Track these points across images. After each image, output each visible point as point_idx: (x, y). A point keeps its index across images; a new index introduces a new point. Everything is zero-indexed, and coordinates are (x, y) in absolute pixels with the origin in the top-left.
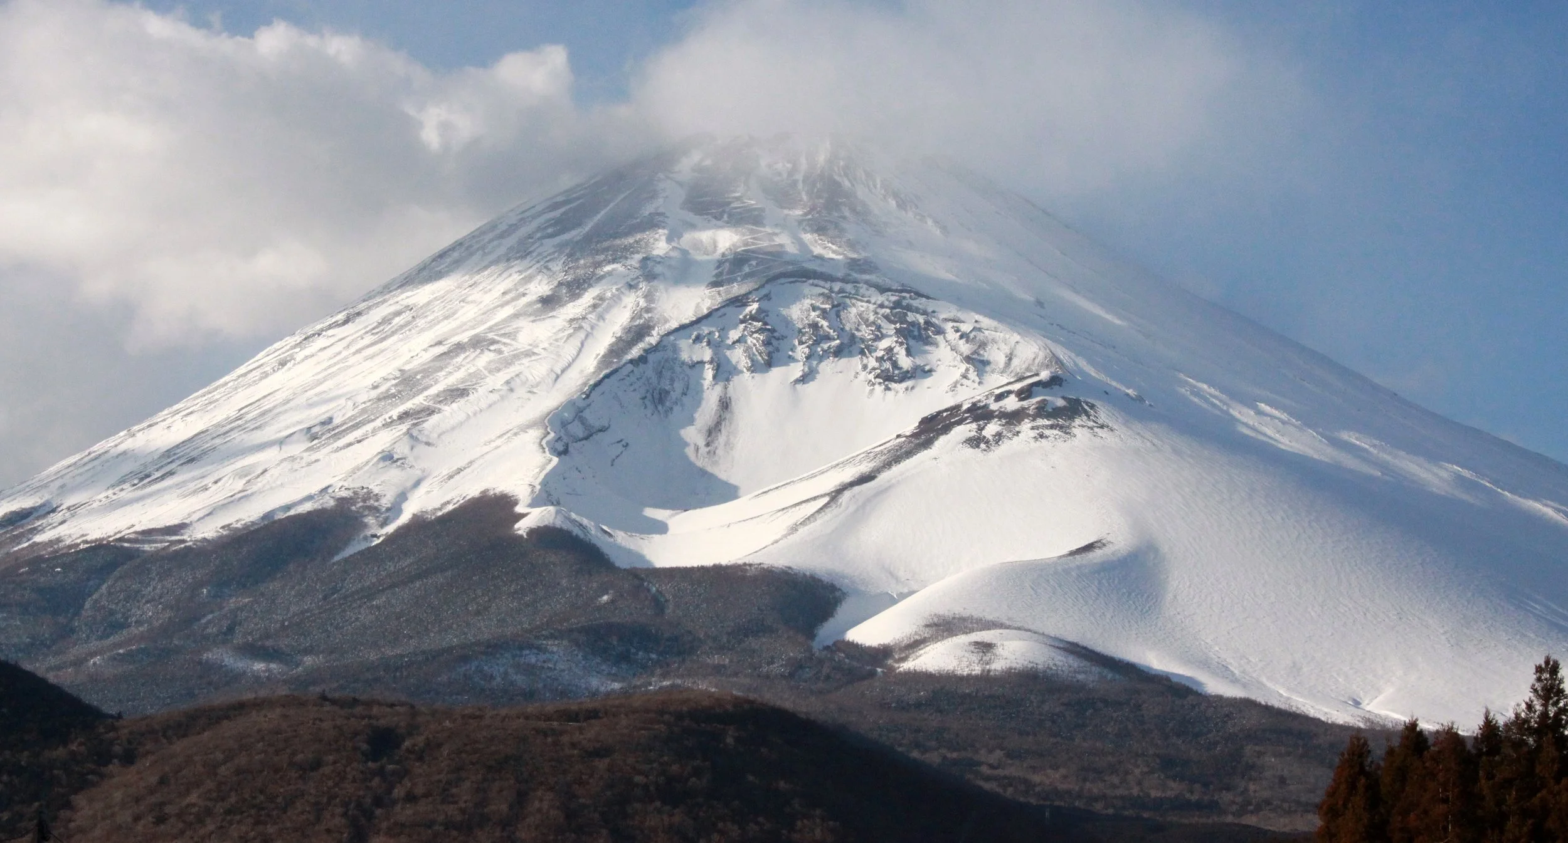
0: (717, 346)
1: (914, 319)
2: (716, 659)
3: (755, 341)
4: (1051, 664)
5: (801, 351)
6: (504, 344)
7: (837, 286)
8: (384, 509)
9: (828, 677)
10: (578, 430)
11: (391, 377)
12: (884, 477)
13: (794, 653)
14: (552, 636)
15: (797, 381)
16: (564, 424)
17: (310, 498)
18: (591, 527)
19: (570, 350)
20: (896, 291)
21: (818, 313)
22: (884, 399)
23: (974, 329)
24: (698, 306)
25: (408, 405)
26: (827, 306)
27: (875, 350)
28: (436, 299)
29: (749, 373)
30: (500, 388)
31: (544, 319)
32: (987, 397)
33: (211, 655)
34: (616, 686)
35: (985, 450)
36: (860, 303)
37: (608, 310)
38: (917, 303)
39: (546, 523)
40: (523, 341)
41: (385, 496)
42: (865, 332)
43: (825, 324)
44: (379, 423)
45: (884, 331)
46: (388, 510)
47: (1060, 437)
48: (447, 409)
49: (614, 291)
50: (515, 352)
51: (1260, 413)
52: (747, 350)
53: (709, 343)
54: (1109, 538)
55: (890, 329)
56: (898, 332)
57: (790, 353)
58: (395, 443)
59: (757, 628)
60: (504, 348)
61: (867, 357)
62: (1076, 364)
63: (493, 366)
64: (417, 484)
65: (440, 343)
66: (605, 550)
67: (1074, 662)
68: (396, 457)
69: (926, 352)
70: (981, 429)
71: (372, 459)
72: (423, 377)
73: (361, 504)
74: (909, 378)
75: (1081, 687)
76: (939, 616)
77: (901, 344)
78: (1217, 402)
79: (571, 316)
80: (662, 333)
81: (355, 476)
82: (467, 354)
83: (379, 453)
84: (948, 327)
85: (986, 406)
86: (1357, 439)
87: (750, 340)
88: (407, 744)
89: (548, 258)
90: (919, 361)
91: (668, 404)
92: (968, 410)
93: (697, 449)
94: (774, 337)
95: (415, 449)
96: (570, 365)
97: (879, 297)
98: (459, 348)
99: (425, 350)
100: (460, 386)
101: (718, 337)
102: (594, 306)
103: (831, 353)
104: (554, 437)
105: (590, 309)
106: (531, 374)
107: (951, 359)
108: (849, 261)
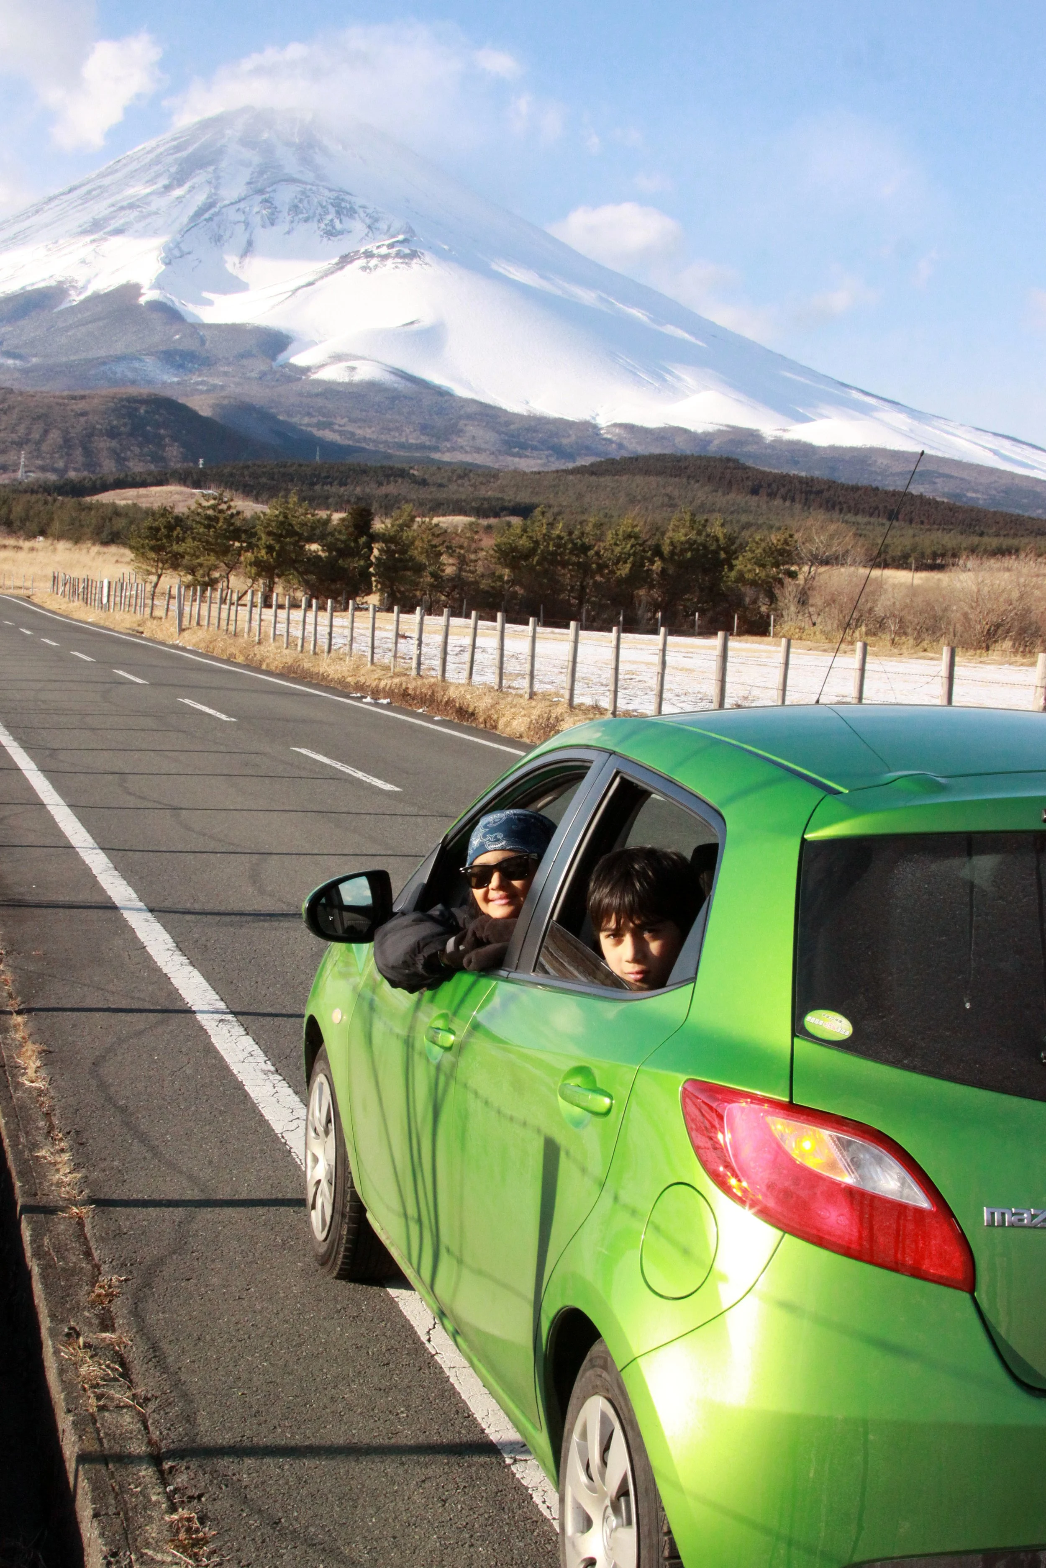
0: (246, 214)
1: (344, 206)
2: (226, 369)
3: (265, 213)
4: (383, 379)
5: (288, 219)
6: (144, 208)
7: (309, 187)
8: (79, 288)
9: (277, 380)
10: (176, 253)
11: (88, 221)
12: (318, 284)
13: (264, 367)
14: (147, 354)
15: (285, 233)
16: (170, 250)
17: (44, 280)
18: (177, 303)
19: (175, 212)
20: (337, 191)
21: (298, 200)
22: (326, 244)
23: (374, 212)
24: (238, 193)
25: (96, 236)
26: (303, 197)
27: (325, 220)
29: (261, 228)
30: (141, 230)
31: (164, 196)
34: (176, 379)
35: (369, 273)
36: (319, 196)
37: (195, 193)
38: (347, 197)
39: (155, 298)
40: (153, 207)
41: (80, 280)
42: (320, 211)
43: (301, 205)
46: (82, 288)
47: (405, 268)
49: (199, 184)
50: (149, 212)
52: (261, 217)
53: (242, 212)
54: (422, 319)
55: (332, 210)
56: (336, 211)
57: (282, 219)
58: (87, 255)
59: (247, 355)
61: (320, 223)
64: (96, 276)
65: (113, 206)
66: (183, 313)
67: (393, 378)
68: (87, 262)
69: (348, 222)
70: (368, 262)
71: (75, 262)
72: (104, 223)
73: (69, 284)
74: (340, 235)
75: (395, 389)
76: (334, 353)
77: (337, 217)
79: (178, 195)
80: (221, 206)
81: (66, 270)
82: (126, 212)
83: (79, 259)
84: (361, 211)
85: (371, 252)
87: (262, 212)
90: (345, 226)
91: (220, 243)
92: (363, 253)
93: (235, 265)
94: (274, 211)
95: (96, 258)
96: (175, 220)
97: (327, 193)
98: (122, 208)
99: (106, 209)
100: (121, 228)
101: (249, 209)
102: (189, 191)
103: (303, 220)
104: (164, 256)
105: (187, 192)
106: (156, 224)
107: (361, 226)
108: (315, 175)
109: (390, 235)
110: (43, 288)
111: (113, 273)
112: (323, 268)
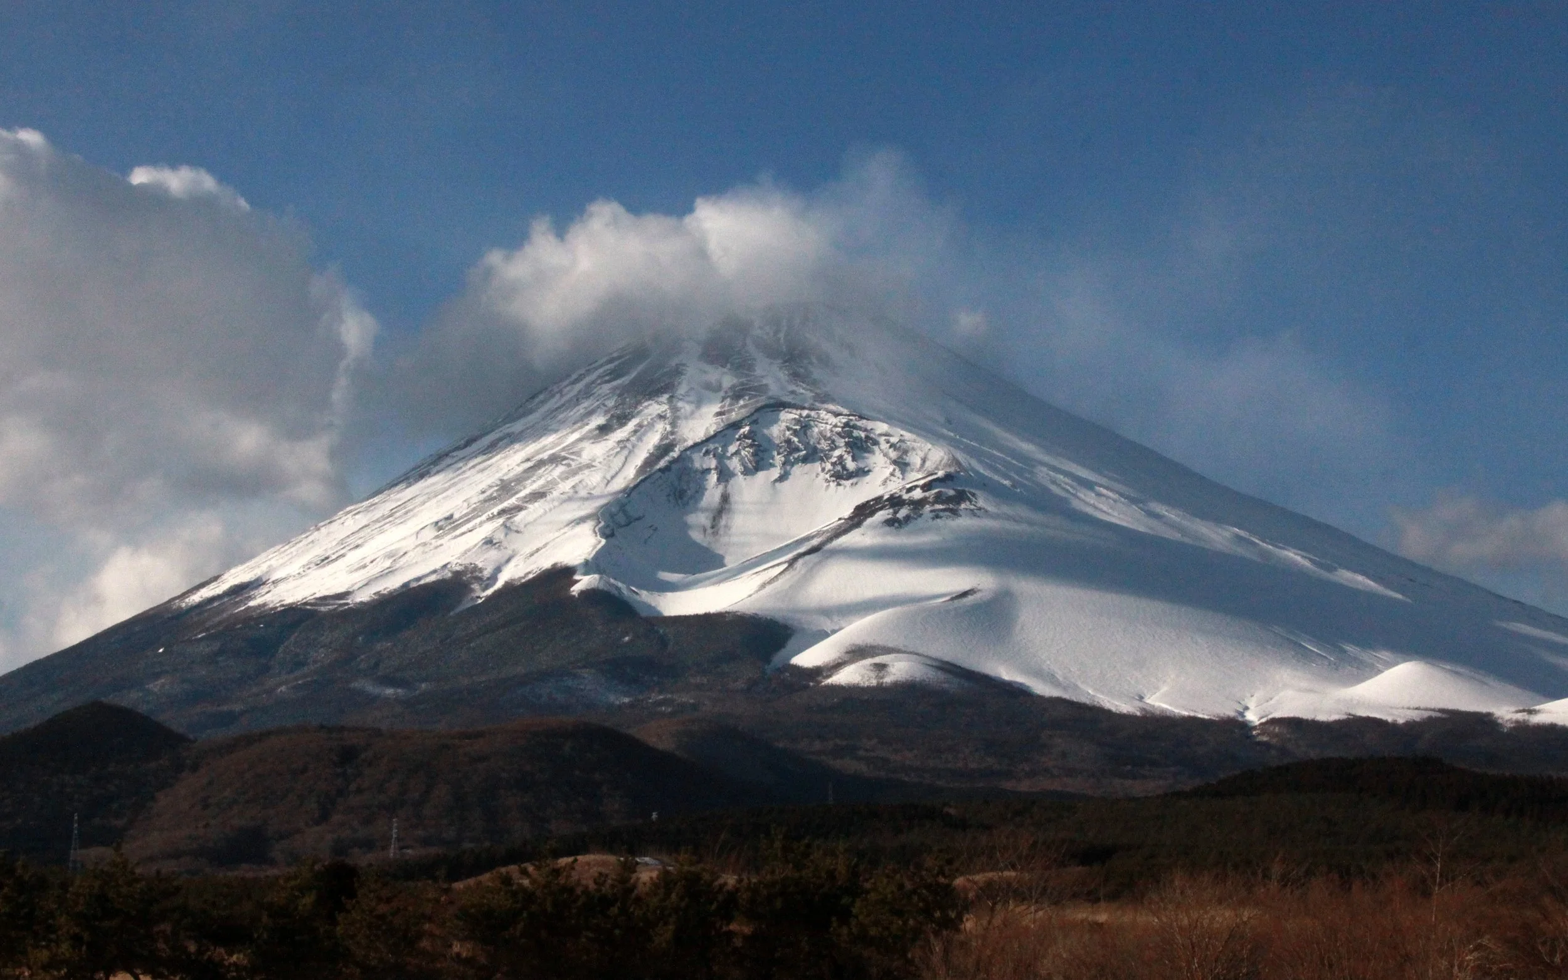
0: (721, 458)
1: (858, 435)
2: (698, 680)
3: (746, 453)
4: (925, 679)
5: (779, 459)
6: (573, 460)
7: (805, 413)
8: (485, 579)
9: (773, 691)
10: (621, 519)
11: (494, 485)
12: (825, 549)
13: (753, 674)
14: (585, 667)
15: (776, 481)
16: (612, 516)
17: (435, 571)
18: (624, 588)
19: (617, 462)
20: (846, 415)
21: (791, 432)
22: (836, 491)
23: (900, 441)
24: (707, 429)
25: (505, 504)
26: (798, 427)
27: (831, 458)
28: (527, 429)
29: (742, 476)
30: (569, 491)
31: (600, 441)
32: (901, 490)
33: (355, 685)
34: (626, 700)
35: (898, 528)
36: (820, 425)
37: (644, 434)
38: (859, 423)
39: (593, 586)
40: (585, 457)
41: (486, 569)
42: (824, 445)
43: (796, 440)
44: (484, 517)
45: (837, 444)
46: (488, 579)
47: (950, 517)
48: (531, 507)
49: (649, 420)
50: (579, 466)
51: (1099, 495)
52: (742, 460)
53: (714, 456)
54: (979, 587)
55: (841, 442)
56: (847, 444)
57: (771, 461)
58: (494, 532)
59: (728, 657)
60: (571, 462)
61: (825, 463)
62: (970, 464)
63: (564, 476)
64: (508, 561)
65: (528, 460)
66: (633, 604)
67: (941, 676)
68: (495, 541)
69: (864, 458)
70: (896, 513)
71: (478, 543)
72: (515, 485)
73: (470, 575)
74: (854, 477)
75: (945, 692)
76: (856, 645)
77: (849, 453)
78: (1069, 488)
79: (619, 439)
80: (682, 449)
81: (466, 556)
82: (547, 467)
83: (483, 539)
84: (882, 440)
85: (900, 496)
86: (1166, 511)
87: (743, 453)
88: (363, 756)
89: (606, 397)
90: (861, 465)
91: (685, 499)
92: (888, 500)
93: (705, 530)
94: (760, 450)
95: (508, 536)
96: (617, 473)
97: (833, 420)
98: (541, 463)
99: (518, 465)
100: (541, 490)
101: (722, 451)
102: (635, 432)
103: (800, 460)
104: (604, 525)
105: (632, 433)
106: (590, 480)
107: (883, 462)
108: (814, 394)
109: (926, 472)
110: (434, 582)
111: (532, 555)
112: (831, 526)
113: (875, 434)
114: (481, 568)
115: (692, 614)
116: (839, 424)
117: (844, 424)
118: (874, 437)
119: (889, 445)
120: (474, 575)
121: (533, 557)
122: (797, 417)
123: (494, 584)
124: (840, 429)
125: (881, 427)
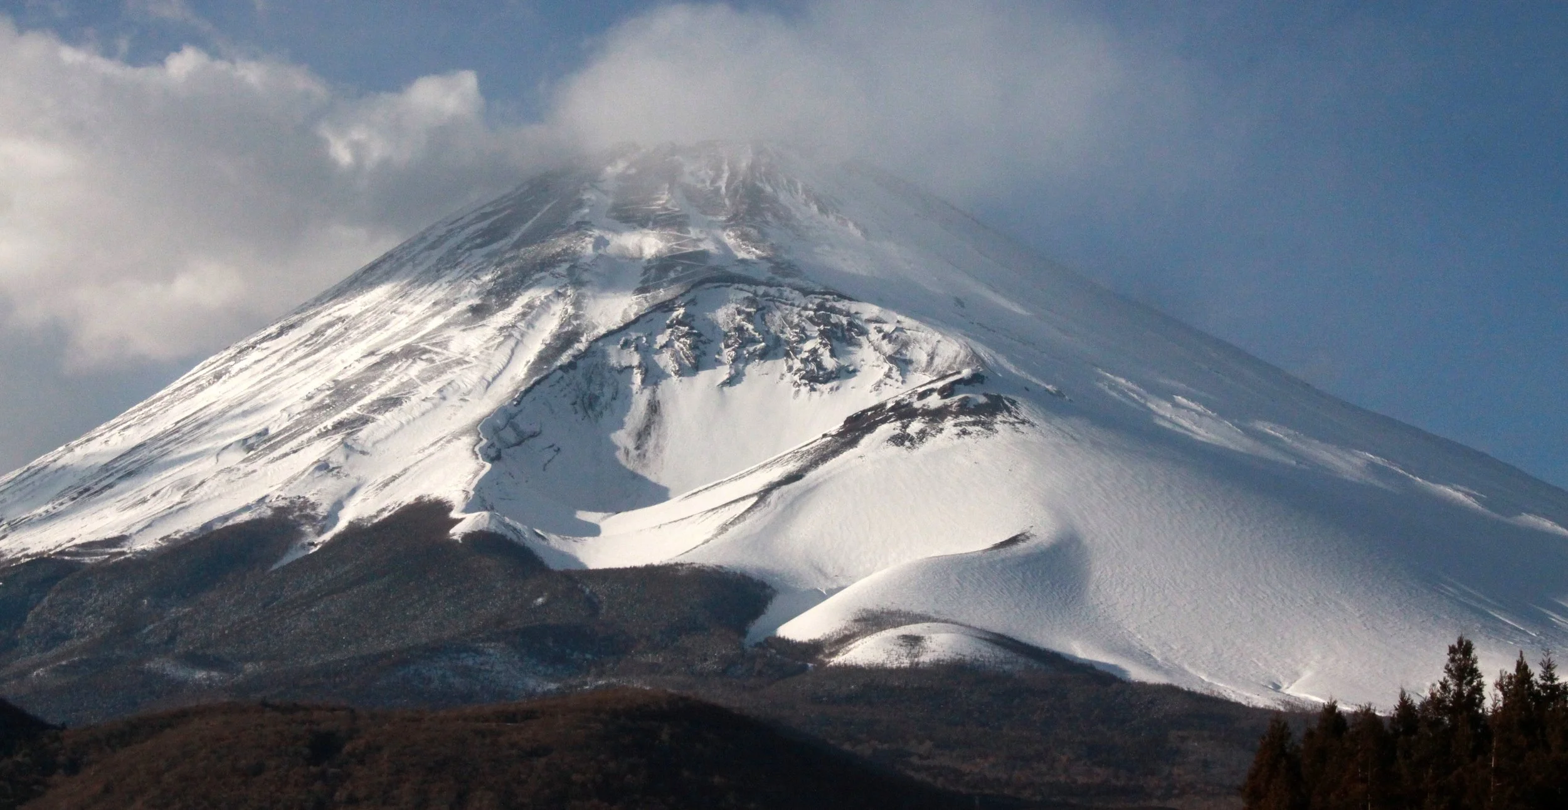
0: (646, 351)
1: (837, 321)
2: (650, 658)
3: (682, 345)
4: (978, 655)
5: (728, 354)
6: (436, 353)
7: (761, 290)
8: (320, 518)
9: (760, 673)
10: (510, 436)
11: (325, 387)
12: (811, 475)
13: (726, 650)
14: (489, 639)
15: (724, 384)
16: (496, 430)
17: (247, 508)
18: (524, 530)
19: (500, 358)
20: (820, 293)
21: (743, 316)
22: (809, 399)
23: (897, 329)
24: (625, 312)
25: (343, 415)
26: (752, 310)
27: (800, 352)
28: (367, 311)
29: (676, 377)
30: (434, 396)
31: (475, 328)
32: (910, 396)
33: (153, 665)
34: (553, 686)
35: (910, 448)
36: (784, 306)
37: (537, 317)
38: (839, 305)
39: (481, 528)
40: (455, 349)
41: (321, 504)
42: (790, 335)
43: (750, 327)
44: (313, 433)
45: (808, 333)
46: (325, 518)
47: (983, 433)
48: (381, 418)
49: (542, 298)
50: (446, 361)
51: (1176, 405)
52: (675, 355)
53: (637, 349)
54: (1032, 531)
55: (814, 330)
56: (822, 334)
57: (717, 356)
58: (330, 452)
59: (689, 627)
60: (435, 357)
61: (792, 359)
62: (996, 361)
63: (425, 375)
64: (353, 492)
65: (372, 353)
66: (540, 553)
67: (1000, 653)
68: (331, 466)
69: (850, 353)
70: (905, 427)
71: (307, 468)
72: (357, 388)
73: (297, 513)
74: (834, 379)
75: (1008, 677)
76: (867, 611)
77: (825, 345)
78: (1135, 396)
79: (501, 325)
80: (591, 339)
81: (291, 486)
82: (400, 363)
83: (316, 462)
84: (871, 327)
85: (910, 404)
86: (1271, 429)
87: (677, 344)
88: (348, 748)
89: (477, 268)
90: (843, 362)
91: (598, 409)
92: (892, 409)
93: (627, 453)
94: (701, 341)
95: (350, 458)
96: (500, 373)
98: (392, 358)
99: (358, 361)
100: (393, 395)
101: (646, 342)
102: (524, 315)
103: (757, 355)
104: (486, 444)
105: (520, 317)
106: (463, 382)
107: (874, 359)
108: (772, 265)
109: (935, 373)
110: (247, 523)
112: (814, 445)
113: (861, 320)
114: (313, 503)
115: (628, 566)
116: (810, 306)
117: (818, 305)
118: (860, 323)
119: (882, 334)
120: (304, 513)
121: (388, 488)
122: (751, 295)
123: (335, 525)
124: (812, 313)
125: (870, 310)
